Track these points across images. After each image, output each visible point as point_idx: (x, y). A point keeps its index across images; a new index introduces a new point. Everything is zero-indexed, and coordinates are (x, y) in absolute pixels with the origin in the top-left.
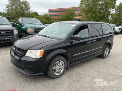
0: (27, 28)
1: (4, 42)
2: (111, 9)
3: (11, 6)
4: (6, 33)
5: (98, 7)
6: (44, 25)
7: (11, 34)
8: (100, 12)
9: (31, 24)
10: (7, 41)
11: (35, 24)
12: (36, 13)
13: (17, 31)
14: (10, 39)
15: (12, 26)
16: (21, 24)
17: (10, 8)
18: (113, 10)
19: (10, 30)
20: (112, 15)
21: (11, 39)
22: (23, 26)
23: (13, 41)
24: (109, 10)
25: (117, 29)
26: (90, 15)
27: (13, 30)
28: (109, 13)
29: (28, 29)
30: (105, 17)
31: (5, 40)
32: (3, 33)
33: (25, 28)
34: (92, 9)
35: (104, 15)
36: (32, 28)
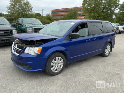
0: (26, 28)
1: (3, 42)
2: (114, 8)
3: (13, 8)
4: (5, 33)
5: (101, 6)
6: (44, 25)
7: (9, 34)
8: (103, 11)
9: (31, 24)
10: (6, 41)
11: (35, 24)
12: (39, 13)
13: (16, 31)
14: (8, 39)
15: (11, 26)
16: (21, 24)
17: (12, 10)
18: (117, 8)
19: (9, 30)
20: (116, 14)
21: (10, 39)
22: (23, 26)
23: (12, 41)
24: (113, 9)
25: (121, 28)
26: (92, 14)
27: (11, 30)
28: (113, 12)
29: (28, 29)
30: (108, 17)
31: (4, 40)
32: (2, 33)
33: (24, 28)
34: (95, 8)
35: (107, 14)
36: (31, 27)
